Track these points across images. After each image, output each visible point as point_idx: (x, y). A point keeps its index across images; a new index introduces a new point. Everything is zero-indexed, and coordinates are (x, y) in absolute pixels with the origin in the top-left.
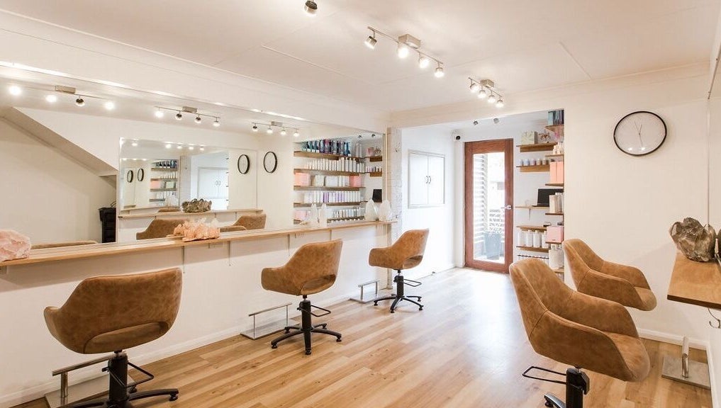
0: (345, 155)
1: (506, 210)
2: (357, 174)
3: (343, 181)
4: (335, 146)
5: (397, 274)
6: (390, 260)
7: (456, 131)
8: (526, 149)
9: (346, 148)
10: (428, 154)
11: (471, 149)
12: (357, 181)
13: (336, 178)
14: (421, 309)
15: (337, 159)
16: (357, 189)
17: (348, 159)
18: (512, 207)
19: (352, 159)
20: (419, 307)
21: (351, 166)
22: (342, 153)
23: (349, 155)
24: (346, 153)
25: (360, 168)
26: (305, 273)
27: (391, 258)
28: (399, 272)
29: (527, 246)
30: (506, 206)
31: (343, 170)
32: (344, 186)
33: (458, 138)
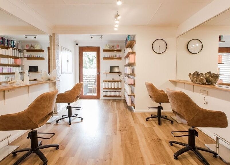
0: (12, 47)
1: (97, 74)
2: (18, 58)
3: (11, 61)
4: (6, 41)
5: (68, 105)
6: (68, 99)
7: (75, 41)
8: (105, 51)
9: (12, 43)
10: (67, 50)
11: (82, 50)
12: (19, 62)
13: (7, 59)
14: (82, 120)
15: (7, 48)
16: (18, 66)
17: (14, 49)
18: (100, 73)
19: (16, 50)
20: (81, 119)
21: (16, 53)
22: (10, 46)
23: (15, 47)
24: (13, 46)
25: (21, 55)
26: (42, 113)
27: (69, 97)
28: (69, 104)
29: (107, 88)
30: (97, 73)
31: (11, 55)
32: (12, 64)
33: (77, 44)
